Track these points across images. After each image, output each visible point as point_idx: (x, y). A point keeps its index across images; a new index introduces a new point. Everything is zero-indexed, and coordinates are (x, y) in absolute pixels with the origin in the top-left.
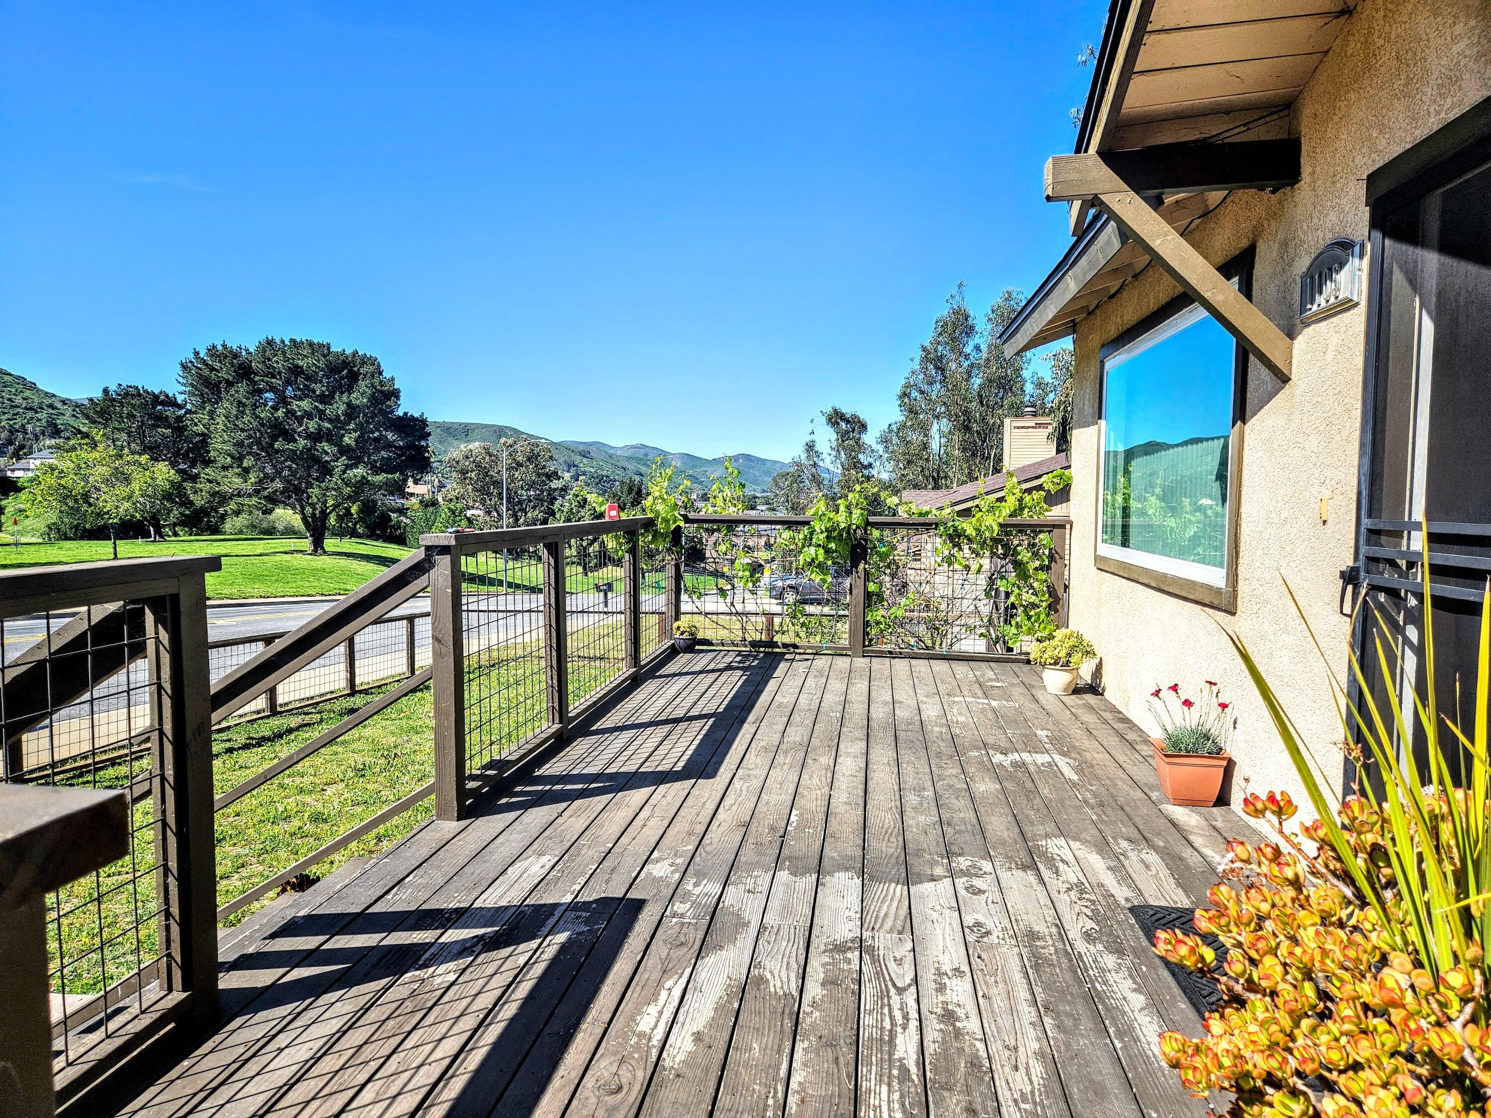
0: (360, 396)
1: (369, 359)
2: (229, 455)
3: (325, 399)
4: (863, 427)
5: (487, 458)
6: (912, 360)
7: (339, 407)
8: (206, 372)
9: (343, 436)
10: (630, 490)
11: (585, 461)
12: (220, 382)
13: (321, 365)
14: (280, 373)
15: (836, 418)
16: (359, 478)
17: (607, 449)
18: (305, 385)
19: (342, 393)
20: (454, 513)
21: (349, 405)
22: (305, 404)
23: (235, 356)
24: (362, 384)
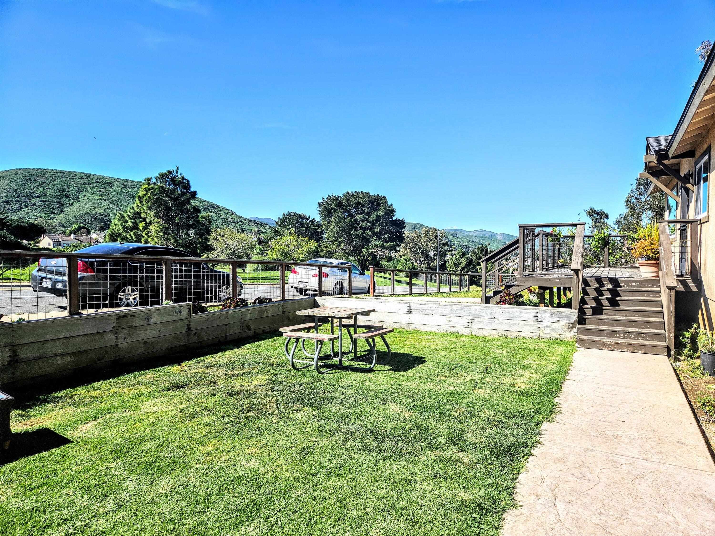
0: (381, 212)
1: (383, 197)
2: (334, 237)
3: (369, 214)
4: (606, 216)
5: (417, 237)
6: (632, 185)
7: (373, 217)
8: (327, 206)
9: (374, 228)
10: (482, 250)
11: (454, 238)
12: (332, 209)
13: (367, 201)
14: (352, 205)
15: (592, 213)
16: (381, 245)
17: (465, 233)
18: (361, 209)
19: (375, 211)
20: (406, 261)
21: (377, 216)
22: (361, 217)
23: (337, 199)
24: (382, 208)
